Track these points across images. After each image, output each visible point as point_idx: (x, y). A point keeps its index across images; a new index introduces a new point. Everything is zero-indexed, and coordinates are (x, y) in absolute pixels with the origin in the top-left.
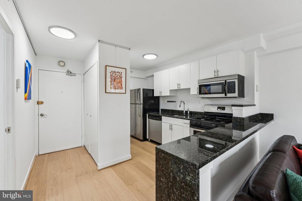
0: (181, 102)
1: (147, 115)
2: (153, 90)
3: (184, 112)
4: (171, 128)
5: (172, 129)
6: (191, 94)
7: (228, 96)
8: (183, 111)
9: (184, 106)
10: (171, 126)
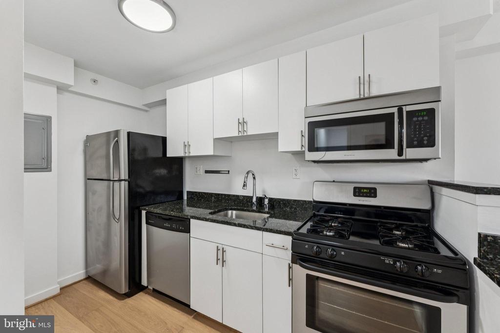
0: (248, 173)
1: (144, 213)
2: (164, 140)
3: (254, 200)
4: (221, 258)
5: (223, 261)
6: (279, 151)
7: (408, 158)
8: (251, 198)
9: (254, 185)
10: (220, 252)
